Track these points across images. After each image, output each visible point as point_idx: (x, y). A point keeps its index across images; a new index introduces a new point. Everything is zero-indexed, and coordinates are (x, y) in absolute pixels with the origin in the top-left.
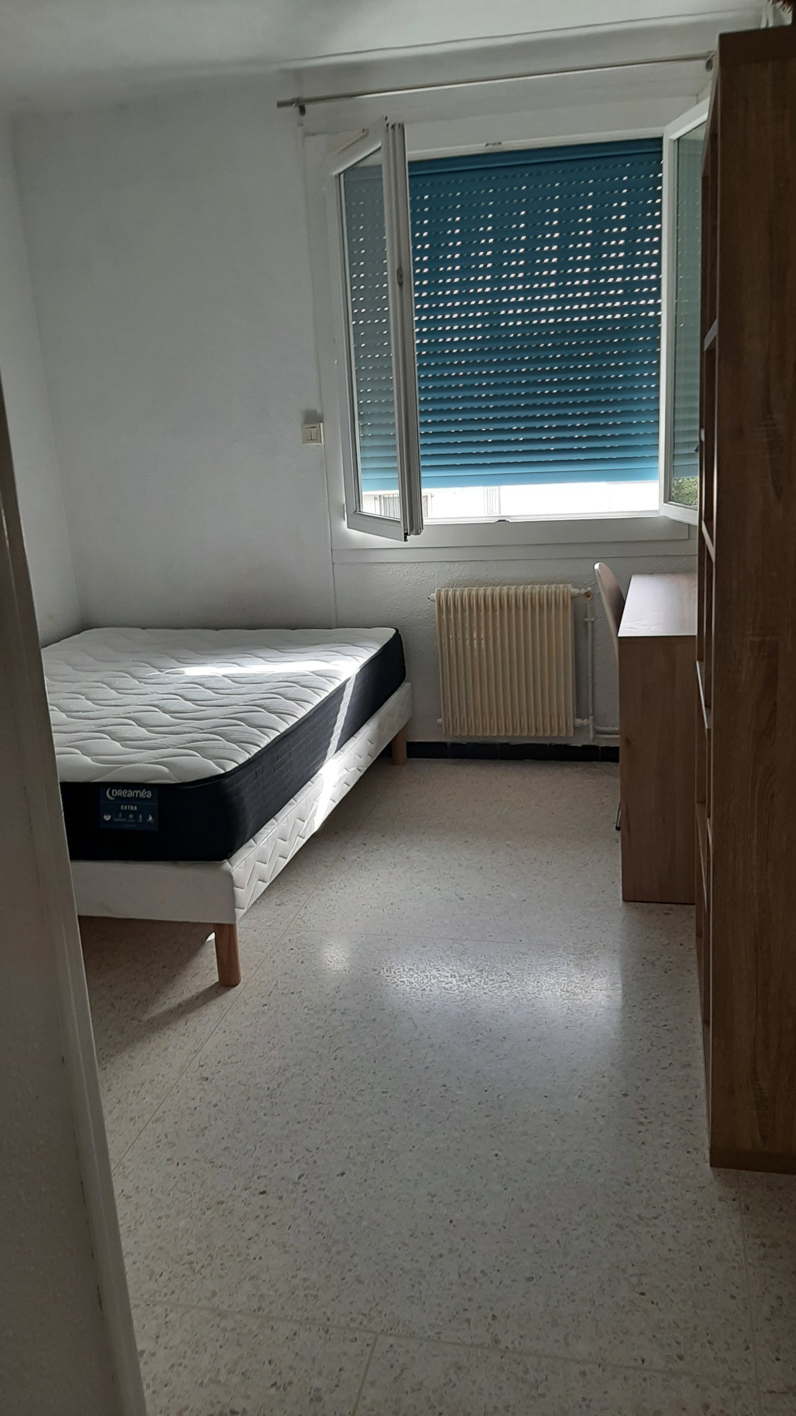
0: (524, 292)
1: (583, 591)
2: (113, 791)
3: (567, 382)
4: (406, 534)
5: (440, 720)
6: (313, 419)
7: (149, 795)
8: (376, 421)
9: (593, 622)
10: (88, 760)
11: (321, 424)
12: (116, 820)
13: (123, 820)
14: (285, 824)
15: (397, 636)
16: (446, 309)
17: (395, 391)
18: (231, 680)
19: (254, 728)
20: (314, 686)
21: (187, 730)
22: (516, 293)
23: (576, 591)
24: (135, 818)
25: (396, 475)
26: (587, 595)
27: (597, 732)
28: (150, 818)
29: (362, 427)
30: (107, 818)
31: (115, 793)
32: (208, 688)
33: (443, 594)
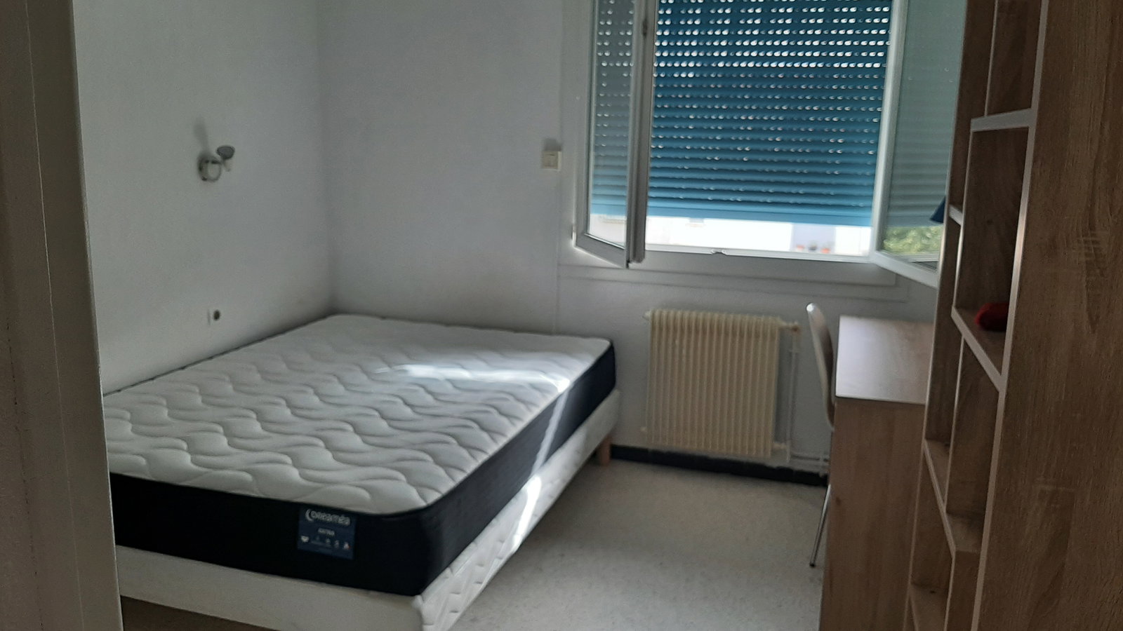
0: (757, 48)
1: (791, 325)
2: (313, 513)
3: (791, 131)
4: (628, 262)
5: (644, 429)
6: (552, 147)
7: (348, 522)
8: (610, 153)
9: (797, 354)
10: (294, 474)
11: (559, 153)
12: (312, 542)
13: (320, 544)
14: (485, 549)
15: (611, 352)
16: (683, 58)
17: (630, 128)
19: (464, 448)
20: (528, 401)
21: (399, 444)
22: (750, 48)
23: (784, 324)
24: (332, 543)
25: (624, 203)
26: (795, 329)
27: (793, 456)
28: (347, 546)
29: (597, 157)
30: (305, 539)
31: (314, 515)
32: (428, 392)
33: (657, 314)
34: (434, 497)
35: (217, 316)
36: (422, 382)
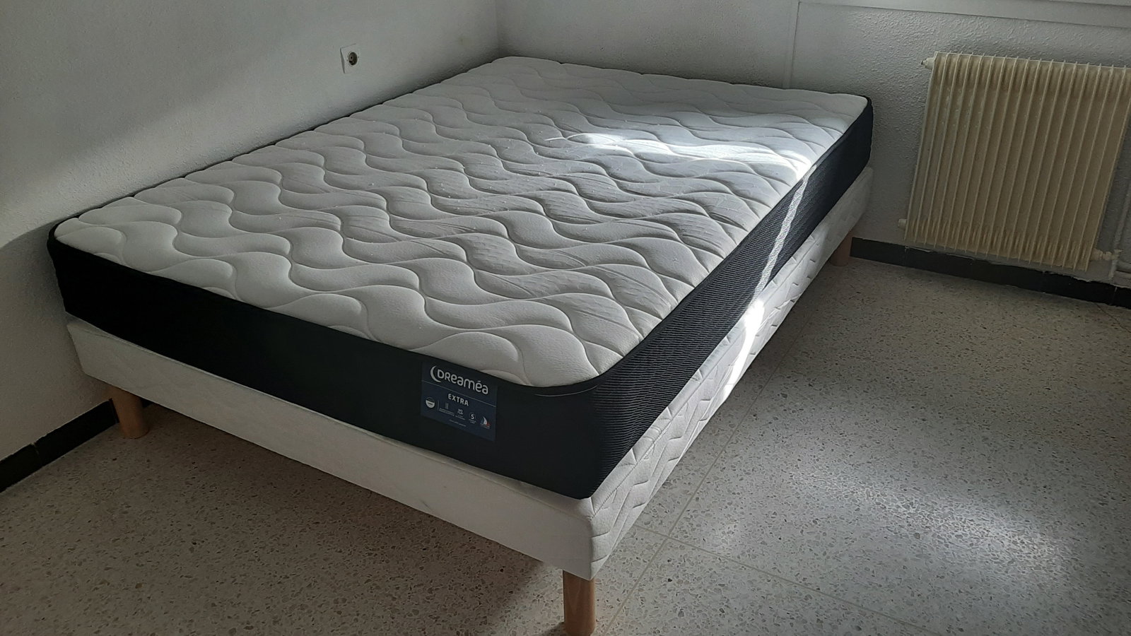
2: (439, 371)
5: (903, 221)
7: (486, 391)
10: (418, 303)
12: (441, 410)
13: (450, 413)
14: (683, 416)
15: (868, 113)
18: (644, 164)
19: (657, 272)
20: (751, 195)
21: (567, 261)
24: (466, 415)
27: (1120, 270)
28: (485, 422)
31: (441, 375)
32: (612, 176)
33: (944, 59)
34: (611, 358)
35: (353, 59)
36: (603, 159)
